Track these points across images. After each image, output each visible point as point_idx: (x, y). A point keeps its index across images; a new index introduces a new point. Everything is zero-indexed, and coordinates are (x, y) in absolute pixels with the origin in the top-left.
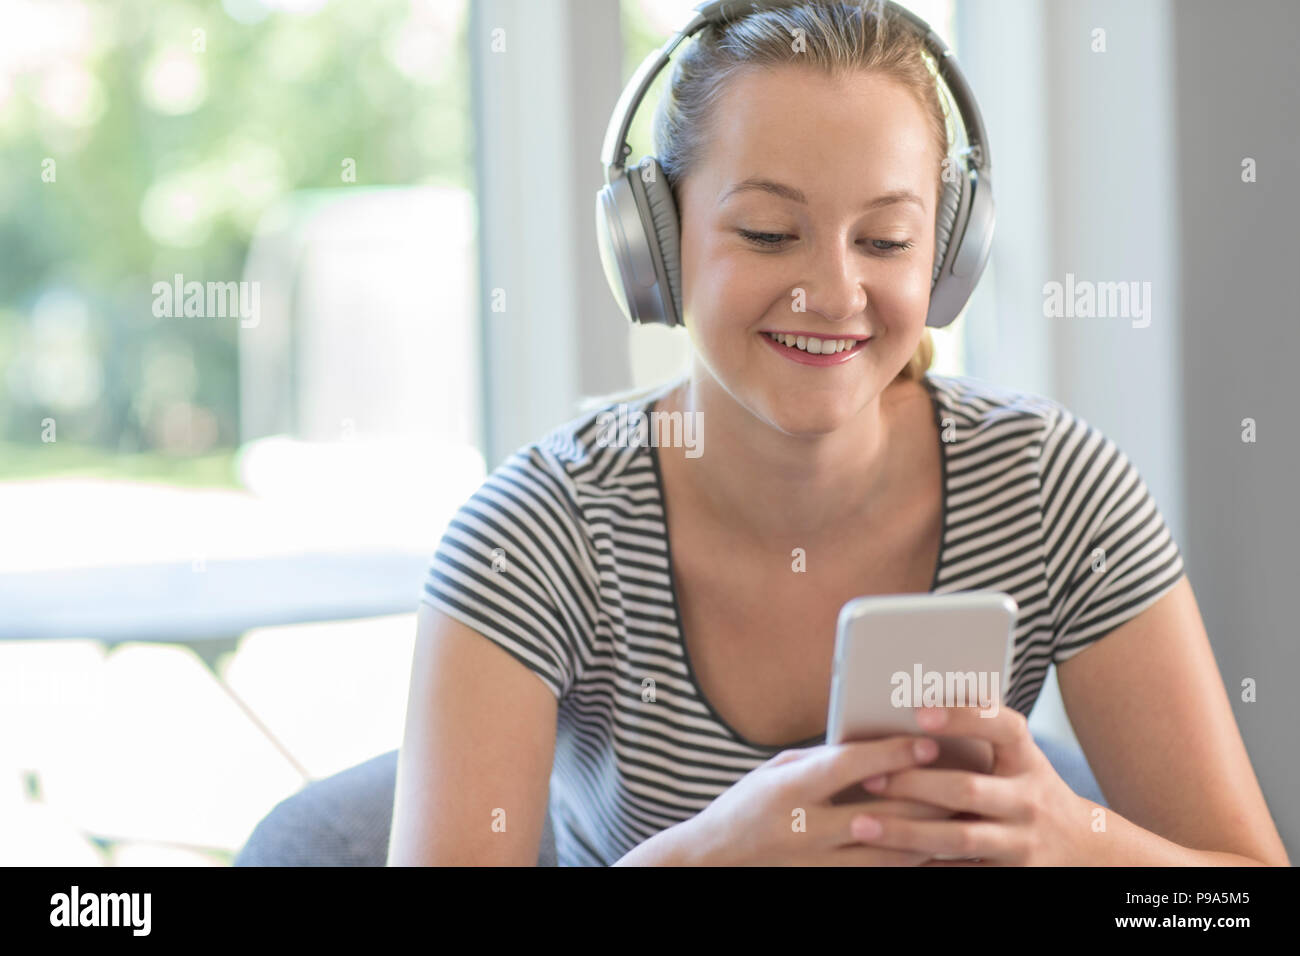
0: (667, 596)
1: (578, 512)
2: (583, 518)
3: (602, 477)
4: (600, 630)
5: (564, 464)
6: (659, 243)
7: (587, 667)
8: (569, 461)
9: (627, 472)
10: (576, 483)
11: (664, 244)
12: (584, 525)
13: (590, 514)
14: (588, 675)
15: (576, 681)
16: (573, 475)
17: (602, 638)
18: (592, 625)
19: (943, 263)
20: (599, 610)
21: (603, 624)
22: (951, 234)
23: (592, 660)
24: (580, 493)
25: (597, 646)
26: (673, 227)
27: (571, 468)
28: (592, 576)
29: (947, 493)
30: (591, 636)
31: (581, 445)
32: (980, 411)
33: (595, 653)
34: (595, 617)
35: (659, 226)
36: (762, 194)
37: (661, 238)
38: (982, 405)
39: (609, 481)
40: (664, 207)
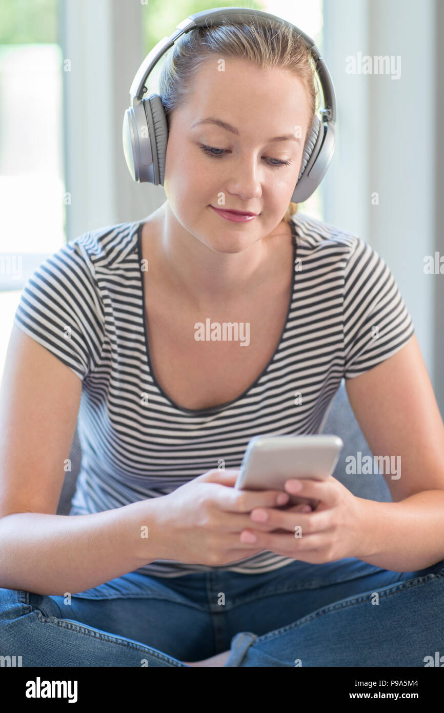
0: (142, 330)
1: (95, 283)
2: (97, 286)
3: (110, 263)
4: (105, 346)
5: (90, 256)
6: (157, 143)
7: (96, 365)
8: (93, 254)
9: (124, 261)
10: (95, 267)
11: (158, 144)
12: (98, 290)
13: (101, 284)
14: (97, 369)
15: (90, 372)
16: (94, 262)
17: (105, 351)
18: (101, 343)
19: (305, 171)
20: (105, 336)
21: (107, 343)
22: (311, 156)
23: (99, 362)
24: (97, 272)
25: (103, 354)
26: (165, 136)
27: (93, 258)
28: (102, 318)
29: (294, 282)
30: (100, 349)
31: (101, 245)
32: (316, 241)
33: (101, 358)
34: (103, 339)
35: (157, 134)
36: (216, 127)
37: (158, 141)
38: (318, 238)
39: (114, 266)
40: (161, 125)
